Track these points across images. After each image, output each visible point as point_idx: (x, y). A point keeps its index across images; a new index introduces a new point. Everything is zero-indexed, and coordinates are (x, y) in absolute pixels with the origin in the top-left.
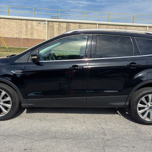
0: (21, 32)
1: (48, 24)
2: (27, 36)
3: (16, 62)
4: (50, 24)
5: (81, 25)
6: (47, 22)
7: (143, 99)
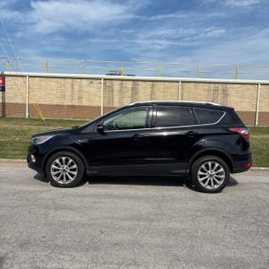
0: (64, 96)
1: (105, 84)
2: (72, 102)
3: (83, 132)
4: (108, 83)
5: (155, 83)
6: (102, 81)
7: (203, 166)
